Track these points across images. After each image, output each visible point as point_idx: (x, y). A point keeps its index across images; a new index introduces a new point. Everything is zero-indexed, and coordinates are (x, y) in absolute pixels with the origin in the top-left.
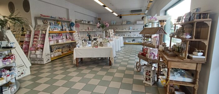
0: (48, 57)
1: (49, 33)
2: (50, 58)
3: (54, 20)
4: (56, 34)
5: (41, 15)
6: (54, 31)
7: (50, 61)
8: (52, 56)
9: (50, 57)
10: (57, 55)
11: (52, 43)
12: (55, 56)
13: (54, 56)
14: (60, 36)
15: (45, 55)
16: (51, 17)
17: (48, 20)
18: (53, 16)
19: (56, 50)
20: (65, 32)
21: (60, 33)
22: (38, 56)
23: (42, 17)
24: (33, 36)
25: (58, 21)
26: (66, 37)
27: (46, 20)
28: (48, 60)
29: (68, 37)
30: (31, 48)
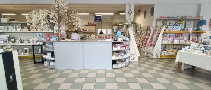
0: (158, 54)
1: (164, 33)
2: (160, 56)
3: (175, 20)
4: (175, 34)
5: (161, 17)
6: (171, 31)
7: (159, 58)
8: (163, 54)
9: (160, 54)
10: (168, 54)
11: (165, 42)
12: (166, 54)
13: (164, 55)
14: (180, 36)
15: (155, 51)
16: (172, 17)
17: (168, 21)
18: (174, 16)
19: (170, 50)
20: (187, 32)
21: (180, 33)
22: (150, 51)
23: (162, 18)
24: (151, 35)
25: (180, 20)
26: (188, 38)
27: (166, 20)
28: (158, 56)
29: (191, 38)
30: (148, 44)
